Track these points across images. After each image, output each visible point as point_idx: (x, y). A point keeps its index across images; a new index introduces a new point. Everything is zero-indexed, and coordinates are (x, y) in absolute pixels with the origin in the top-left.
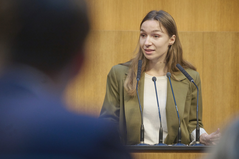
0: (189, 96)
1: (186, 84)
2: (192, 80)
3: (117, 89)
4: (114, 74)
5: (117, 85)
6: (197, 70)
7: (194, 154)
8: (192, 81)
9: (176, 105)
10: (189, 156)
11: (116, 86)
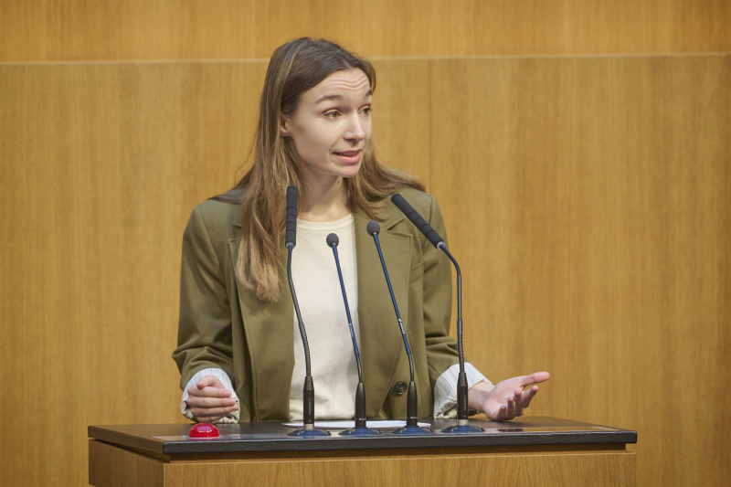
0: (417, 268)
1: (406, 237)
2: (441, 243)
3: (216, 271)
4: (204, 229)
5: (216, 260)
6: (427, 189)
7: (457, 457)
8: (440, 247)
9: (398, 317)
10: (444, 463)
11: (212, 262)
